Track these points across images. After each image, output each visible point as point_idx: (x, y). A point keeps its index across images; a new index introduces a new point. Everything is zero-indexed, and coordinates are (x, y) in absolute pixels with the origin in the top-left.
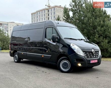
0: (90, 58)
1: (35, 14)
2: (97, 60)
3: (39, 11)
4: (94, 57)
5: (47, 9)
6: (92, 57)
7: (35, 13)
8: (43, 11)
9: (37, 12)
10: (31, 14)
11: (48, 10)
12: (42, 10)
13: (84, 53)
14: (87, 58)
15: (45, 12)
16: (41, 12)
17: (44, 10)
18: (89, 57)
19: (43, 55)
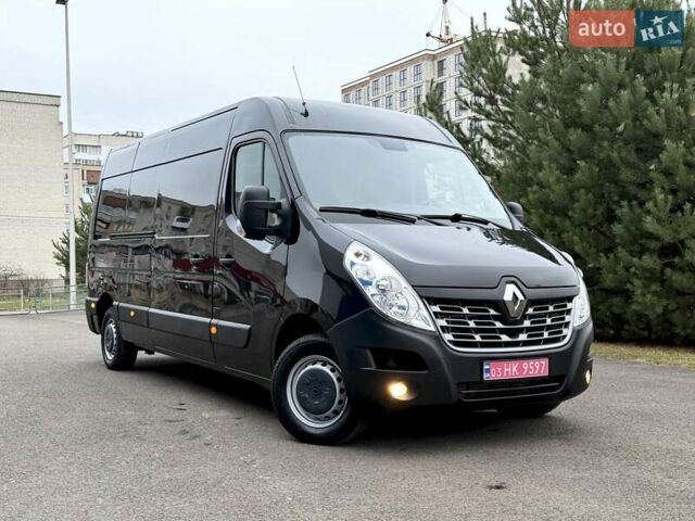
0: (483, 345)
1: (364, 89)
2: (545, 362)
3: (387, 72)
4: (523, 337)
5: (433, 57)
6: (505, 338)
7: (362, 84)
8: (411, 69)
9: (374, 76)
10: (343, 91)
11: (441, 63)
12: (401, 67)
13: (437, 309)
14: (455, 343)
15: (418, 74)
16: (396, 74)
17: (415, 61)
18: (478, 338)
19: (214, 321)
